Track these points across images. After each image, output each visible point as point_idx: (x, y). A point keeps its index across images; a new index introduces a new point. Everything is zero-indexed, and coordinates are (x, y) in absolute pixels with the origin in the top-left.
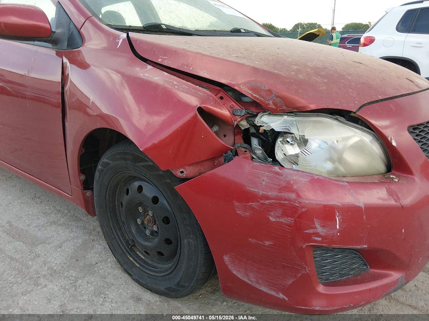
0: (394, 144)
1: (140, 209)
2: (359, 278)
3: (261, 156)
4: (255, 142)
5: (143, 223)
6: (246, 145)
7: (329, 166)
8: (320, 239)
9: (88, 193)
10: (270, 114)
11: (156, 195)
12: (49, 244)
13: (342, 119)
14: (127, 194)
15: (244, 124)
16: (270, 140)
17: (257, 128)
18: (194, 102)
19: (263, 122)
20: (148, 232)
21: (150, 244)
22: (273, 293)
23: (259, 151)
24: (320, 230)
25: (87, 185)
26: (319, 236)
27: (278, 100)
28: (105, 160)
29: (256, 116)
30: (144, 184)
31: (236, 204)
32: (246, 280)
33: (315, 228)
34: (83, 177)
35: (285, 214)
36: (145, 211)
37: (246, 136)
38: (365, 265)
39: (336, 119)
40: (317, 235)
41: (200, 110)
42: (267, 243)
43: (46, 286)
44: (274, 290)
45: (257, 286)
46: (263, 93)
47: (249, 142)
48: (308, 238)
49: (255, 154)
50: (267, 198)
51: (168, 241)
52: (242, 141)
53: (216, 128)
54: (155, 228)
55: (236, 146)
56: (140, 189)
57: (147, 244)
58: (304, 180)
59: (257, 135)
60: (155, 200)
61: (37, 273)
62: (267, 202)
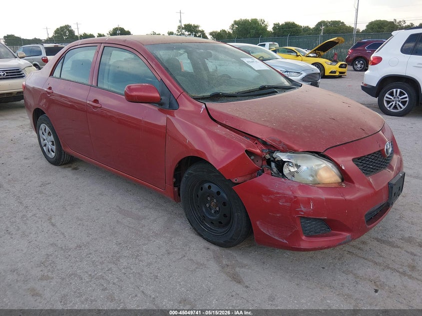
0: (343, 168)
1: (209, 199)
2: (325, 234)
3: (276, 172)
4: (273, 165)
5: (210, 206)
6: (268, 166)
7: (311, 179)
8: (303, 213)
9: (176, 189)
10: (281, 152)
11: (219, 191)
12: (148, 219)
13: (317, 155)
14: (202, 190)
15: (268, 156)
16: (280, 164)
17: (274, 159)
18: (244, 147)
19: (277, 156)
20: (213, 211)
21: (214, 218)
22: (281, 240)
23: (275, 170)
24: (303, 209)
25: (177, 184)
26: (303, 212)
27: (284, 146)
28: (190, 171)
29: (274, 153)
30: (212, 185)
31: (264, 196)
32: (268, 234)
33: (301, 208)
34: (174, 180)
35: (286, 202)
36: (212, 200)
37: (269, 162)
38: (329, 228)
39: (314, 155)
40: (302, 211)
41: (247, 151)
42: (278, 215)
43: (155, 241)
44: (282, 239)
45: (273, 237)
46: (277, 142)
47: (270, 165)
48: (298, 212)
49: (273, 171)
50: (278, 193)
51: (225, 216)
52: (266, 164)
53: (252, 157)
54: (217, 209)
55: (263, 167)
56: (210, 187)
57: (212, 218)
58: (296, 185)
59: (274, 161)
60: (218, 193)
61: (147, 234)
62: (278, 195)
